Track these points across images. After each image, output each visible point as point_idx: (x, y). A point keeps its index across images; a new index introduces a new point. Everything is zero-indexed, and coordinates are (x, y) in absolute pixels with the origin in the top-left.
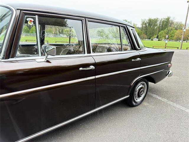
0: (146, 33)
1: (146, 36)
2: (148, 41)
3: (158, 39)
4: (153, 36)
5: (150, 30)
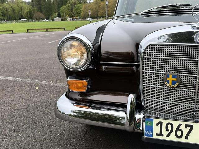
0: (40, 10)
1: (41, 15)
2: (46, 23)
3: (60, 19)
4: (52, 13)
5: (45, 5)
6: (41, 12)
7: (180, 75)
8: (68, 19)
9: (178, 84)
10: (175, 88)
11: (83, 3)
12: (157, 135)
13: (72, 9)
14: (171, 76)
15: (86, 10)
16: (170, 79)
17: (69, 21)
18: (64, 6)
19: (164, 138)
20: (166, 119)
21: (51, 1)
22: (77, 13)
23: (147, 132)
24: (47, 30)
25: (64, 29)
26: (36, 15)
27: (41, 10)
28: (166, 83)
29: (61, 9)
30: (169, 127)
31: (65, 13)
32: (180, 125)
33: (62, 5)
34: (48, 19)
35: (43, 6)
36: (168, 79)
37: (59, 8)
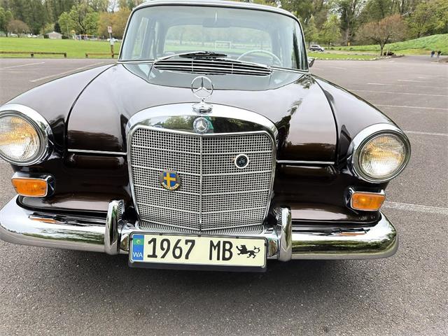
1: (23, 25)
3: (60, 35)
4: (43, 24)
5: (30, 8)
6: (23, 19)
7: (179, 174)
8: (75, 36)
9: (177, 185)
10: (174, 190)
11: (101, 12)
12: (149, 256)
13: (80, 20)
14: (168, 175)
15: (105, 24)
16: (168, 179)
17: (75, 41)
18: (65, 13)
19: (158, 260)
20: (161, 234)
21: (40, 2)
22: (91, 28)
23: (136, 254)
24: (32, 55)
25: (65, 55)
26: (13, 24)
27: (21, 15)
28: (163, 183)
29: (61, 18)
30: (165, 245)
31: (68, 25)
32: (179, 241)
33: (62, 10)
34: (36, 33)
35: (26, 10)
36: (165, 178)
37: (57, 15)
